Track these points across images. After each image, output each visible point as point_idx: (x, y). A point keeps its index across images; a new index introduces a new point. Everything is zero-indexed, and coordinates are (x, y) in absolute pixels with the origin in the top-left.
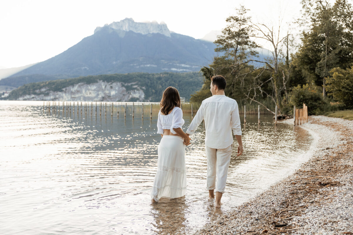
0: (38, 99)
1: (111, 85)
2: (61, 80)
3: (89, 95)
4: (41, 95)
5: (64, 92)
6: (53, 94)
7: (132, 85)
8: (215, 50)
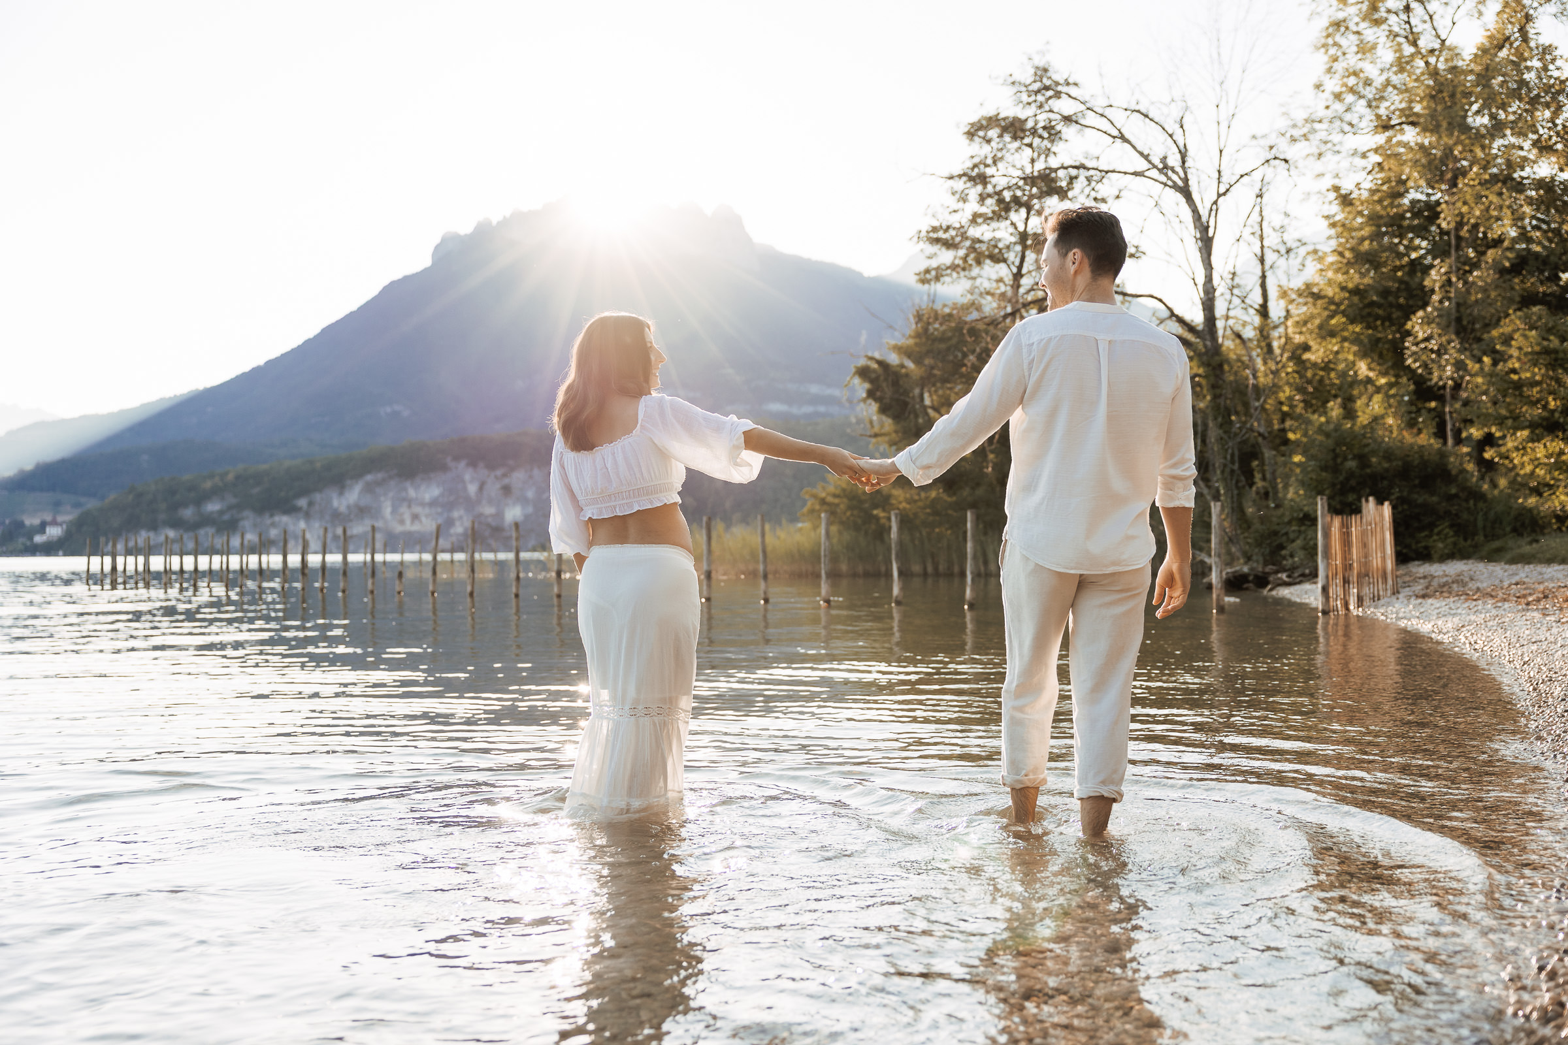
1: (506, 481)
2: (288, 463)
3: (409, 526)
4: (202, 531)
5: (301, 514)
6: (254, 525)
8: (917, 277)
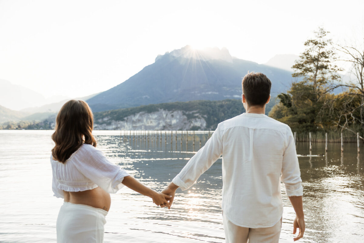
0: (101, 128)
1: (172, 114)
2: (122, 109)
3: (150, 124)
4: (103, 125)
5: (125, 121)
6: (115, 124)
7: (193, 113)
8: (292, 76)
